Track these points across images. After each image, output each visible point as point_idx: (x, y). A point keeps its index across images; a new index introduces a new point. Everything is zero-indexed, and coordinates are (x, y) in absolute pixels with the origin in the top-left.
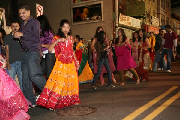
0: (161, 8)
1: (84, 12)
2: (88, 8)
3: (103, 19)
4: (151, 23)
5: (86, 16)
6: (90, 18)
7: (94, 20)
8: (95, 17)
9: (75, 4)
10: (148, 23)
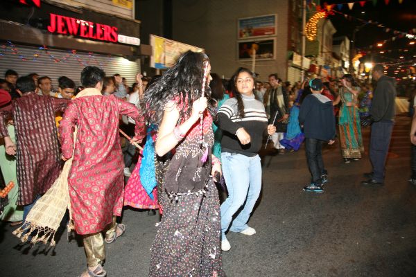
0: (324, 46)
1: (253, 48)
2: (258, 44)
3: (275, 57)
4: (316, 62)
6: (260, 56)
7: (264, 58)
8: (266, 55)
9: (242, 38)
10: (314, 64)
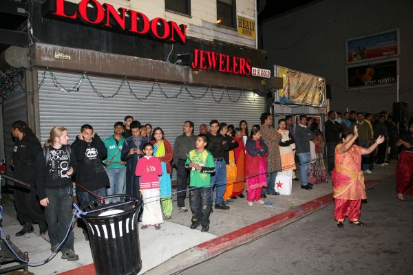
1: (367, 73)
5: (370, 78)
6: (377, 82)
8: (386, 80)
9: (352, 63)
